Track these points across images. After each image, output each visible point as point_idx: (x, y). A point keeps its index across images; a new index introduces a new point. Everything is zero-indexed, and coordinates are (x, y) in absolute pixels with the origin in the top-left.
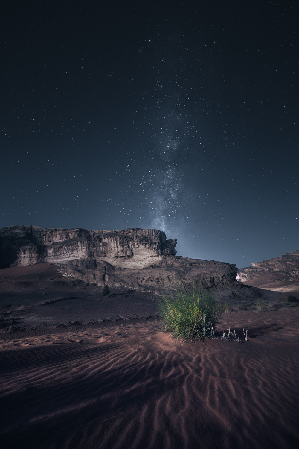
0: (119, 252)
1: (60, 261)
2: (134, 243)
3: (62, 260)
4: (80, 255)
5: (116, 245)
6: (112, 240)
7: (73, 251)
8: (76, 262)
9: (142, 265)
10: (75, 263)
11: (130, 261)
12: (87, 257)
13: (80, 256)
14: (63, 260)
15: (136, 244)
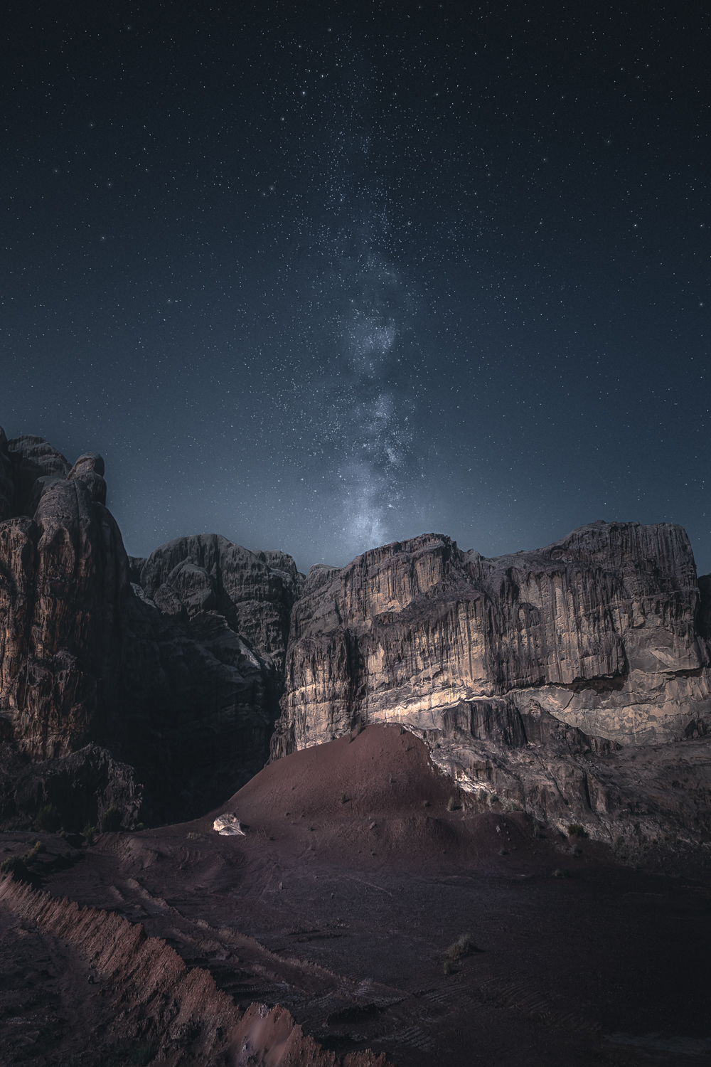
0: (587, 655)
1: (406, 712)
2: (627, 602)
3: (410, 706)
4: (469, 678)
5: (572, 614)
6: (558, 591)
7: (445, 657)
8: (469, 712)
9: (654, 724)
10: (467, 717)
11: (614, 705)
12: (489, 687)
13: (469, 685)
14: (414, 708)
15: (635, 605)
